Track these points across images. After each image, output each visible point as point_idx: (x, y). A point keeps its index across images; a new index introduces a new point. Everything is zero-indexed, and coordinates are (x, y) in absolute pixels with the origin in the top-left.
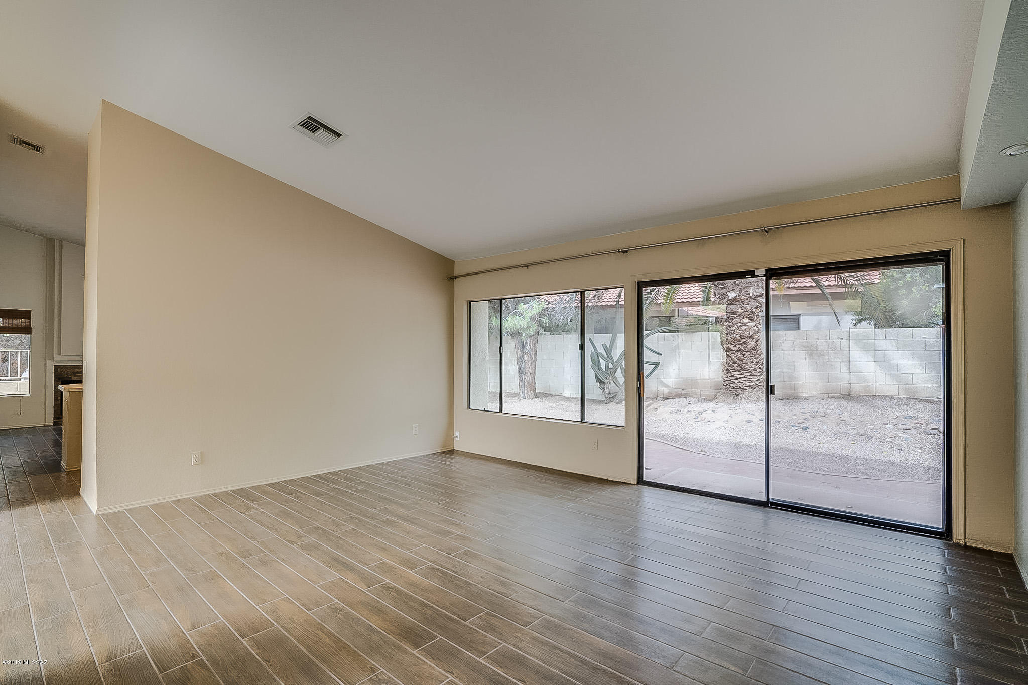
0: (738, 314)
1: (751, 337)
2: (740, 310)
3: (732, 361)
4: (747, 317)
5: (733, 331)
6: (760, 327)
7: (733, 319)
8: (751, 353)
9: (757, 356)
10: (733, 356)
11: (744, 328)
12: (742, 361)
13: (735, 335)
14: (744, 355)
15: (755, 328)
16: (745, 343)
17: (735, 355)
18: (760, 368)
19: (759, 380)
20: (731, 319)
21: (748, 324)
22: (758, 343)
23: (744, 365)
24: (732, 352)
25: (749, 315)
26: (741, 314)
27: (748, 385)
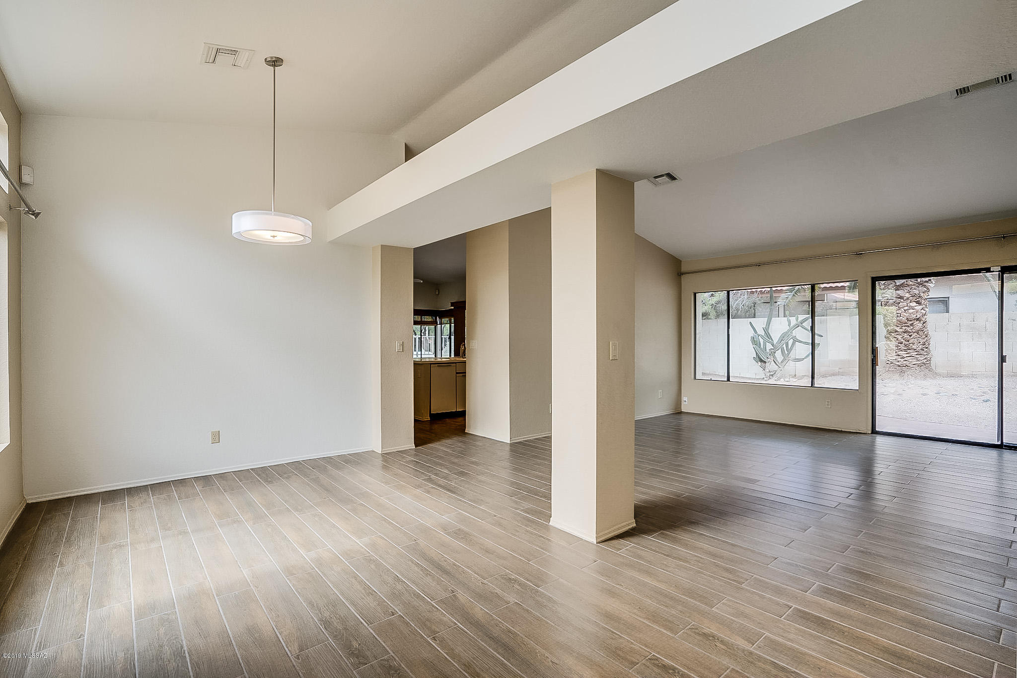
0: (905, 298)
1: (917, 319)
2: (907, 295)
3: (897, 342)
4: (914, 301)
5: (899, 314)
6: (927, 310)
7: (899, 303)
8: (918, 334)
9: (924, 336)
10: (899, 337)
11: (911, 311)
12: (908, 341)
13: (901, 318)
14: (910, 336)
15: (922, 311)
16: (912, 325)
17: (901, 336)
18: (927, 348)
19: (925, 359)
20: (897, 303)
21: (915, 308)
22: (924, 325)
23: (911, 345)
24: (897, 333)
25: (916, 299)
26: (908, 299)
27: (915, 363)
